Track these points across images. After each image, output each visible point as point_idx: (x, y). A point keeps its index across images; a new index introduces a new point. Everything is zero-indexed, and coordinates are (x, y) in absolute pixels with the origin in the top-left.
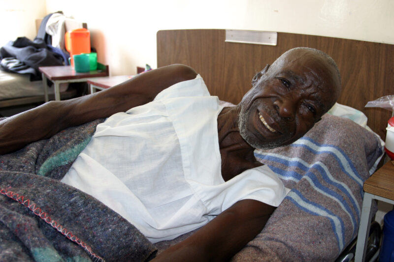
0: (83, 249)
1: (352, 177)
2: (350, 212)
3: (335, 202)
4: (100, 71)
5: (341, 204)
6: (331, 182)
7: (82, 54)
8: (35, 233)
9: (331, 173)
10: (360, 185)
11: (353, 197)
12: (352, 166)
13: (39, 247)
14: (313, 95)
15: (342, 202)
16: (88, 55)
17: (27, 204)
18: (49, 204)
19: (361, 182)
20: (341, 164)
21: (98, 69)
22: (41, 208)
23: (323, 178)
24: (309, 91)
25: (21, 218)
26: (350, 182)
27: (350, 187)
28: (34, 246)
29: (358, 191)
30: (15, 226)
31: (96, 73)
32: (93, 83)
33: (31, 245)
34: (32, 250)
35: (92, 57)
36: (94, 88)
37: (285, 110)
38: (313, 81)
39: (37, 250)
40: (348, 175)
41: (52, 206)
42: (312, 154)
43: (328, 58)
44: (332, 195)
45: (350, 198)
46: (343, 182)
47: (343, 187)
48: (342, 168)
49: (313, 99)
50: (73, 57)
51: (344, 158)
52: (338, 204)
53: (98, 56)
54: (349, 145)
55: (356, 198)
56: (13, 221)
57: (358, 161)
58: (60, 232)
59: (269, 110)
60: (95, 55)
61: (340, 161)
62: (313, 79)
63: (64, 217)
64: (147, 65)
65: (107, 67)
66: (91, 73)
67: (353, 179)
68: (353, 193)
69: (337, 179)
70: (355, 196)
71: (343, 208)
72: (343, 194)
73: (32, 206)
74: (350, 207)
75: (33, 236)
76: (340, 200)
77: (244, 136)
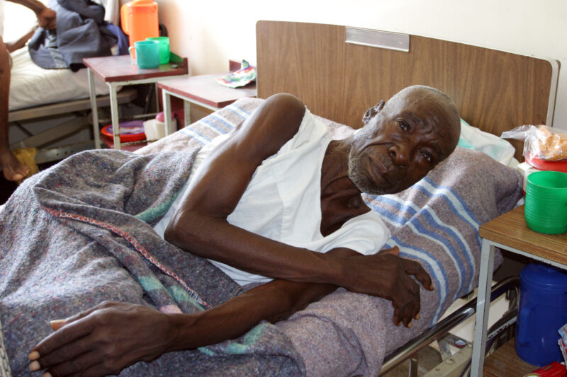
0: (179, 282)
1: (466, 220)
2: (456, 257)
3: (439, 245)
4: (175, 66)
5: (446, 248)
6: (438, 226)
7: (147, 39)
8: (141, 264)
9: (439, 217)
10: (475, 229)
11: (464, 241)
12: (467, 209)
13: (144, 275)
14: (432, 141)
15: (447, 246)
16: (157, 42)
17: (130, 239)
18: (147, 242)
19: (477, 226)
20: (453, 207)
21: (171, 62)
22: (141, 244)
23: (430, 224)
24: (428, 136)
25: (129, 251)
26: (461, 226)
27: (460, 231)
28: (142, 275)
29: (471, 235)
30: (124, 257)
31: (168, 69)
32: (166, 88)
33: (139, 274)
34: (139, 278)
35: (161, 44)
36: (167, 94)
37: (401, 156)
38: (433, 127)
39: (144, 278)
40: (461, 218)
41: (150, 243)
42: (425, 197)
43: (451, 103)
44: (437, 239)
45: (460, 242)
46: (453, 225)
47: (451, 231)
48: (455, 211)
49: (431, 146)
50: (134, 46)
51: (457, 200)
52: (442, 247)
53: (170, 41)
54: (466, 186)
55: (469, 243)
56: (123, 254)
57: (474, 203)
58: (158, 267)
59: (383, 158)
60: (166, 40)
61: (451, 203)
62: (434, 124)
63: (159, 255)
64: (244, 61)
65: (186, 60)
66: (162, 70)
67: (468, 222)
68: (465, 238)
69: (447, 224)
70: (467, 241)
71: (448, 252)
72: (451, 239)
73: (134, 241)
74: (457, 252)
75: (140, 266)
76: (444, 243)
77: (354, 180)
